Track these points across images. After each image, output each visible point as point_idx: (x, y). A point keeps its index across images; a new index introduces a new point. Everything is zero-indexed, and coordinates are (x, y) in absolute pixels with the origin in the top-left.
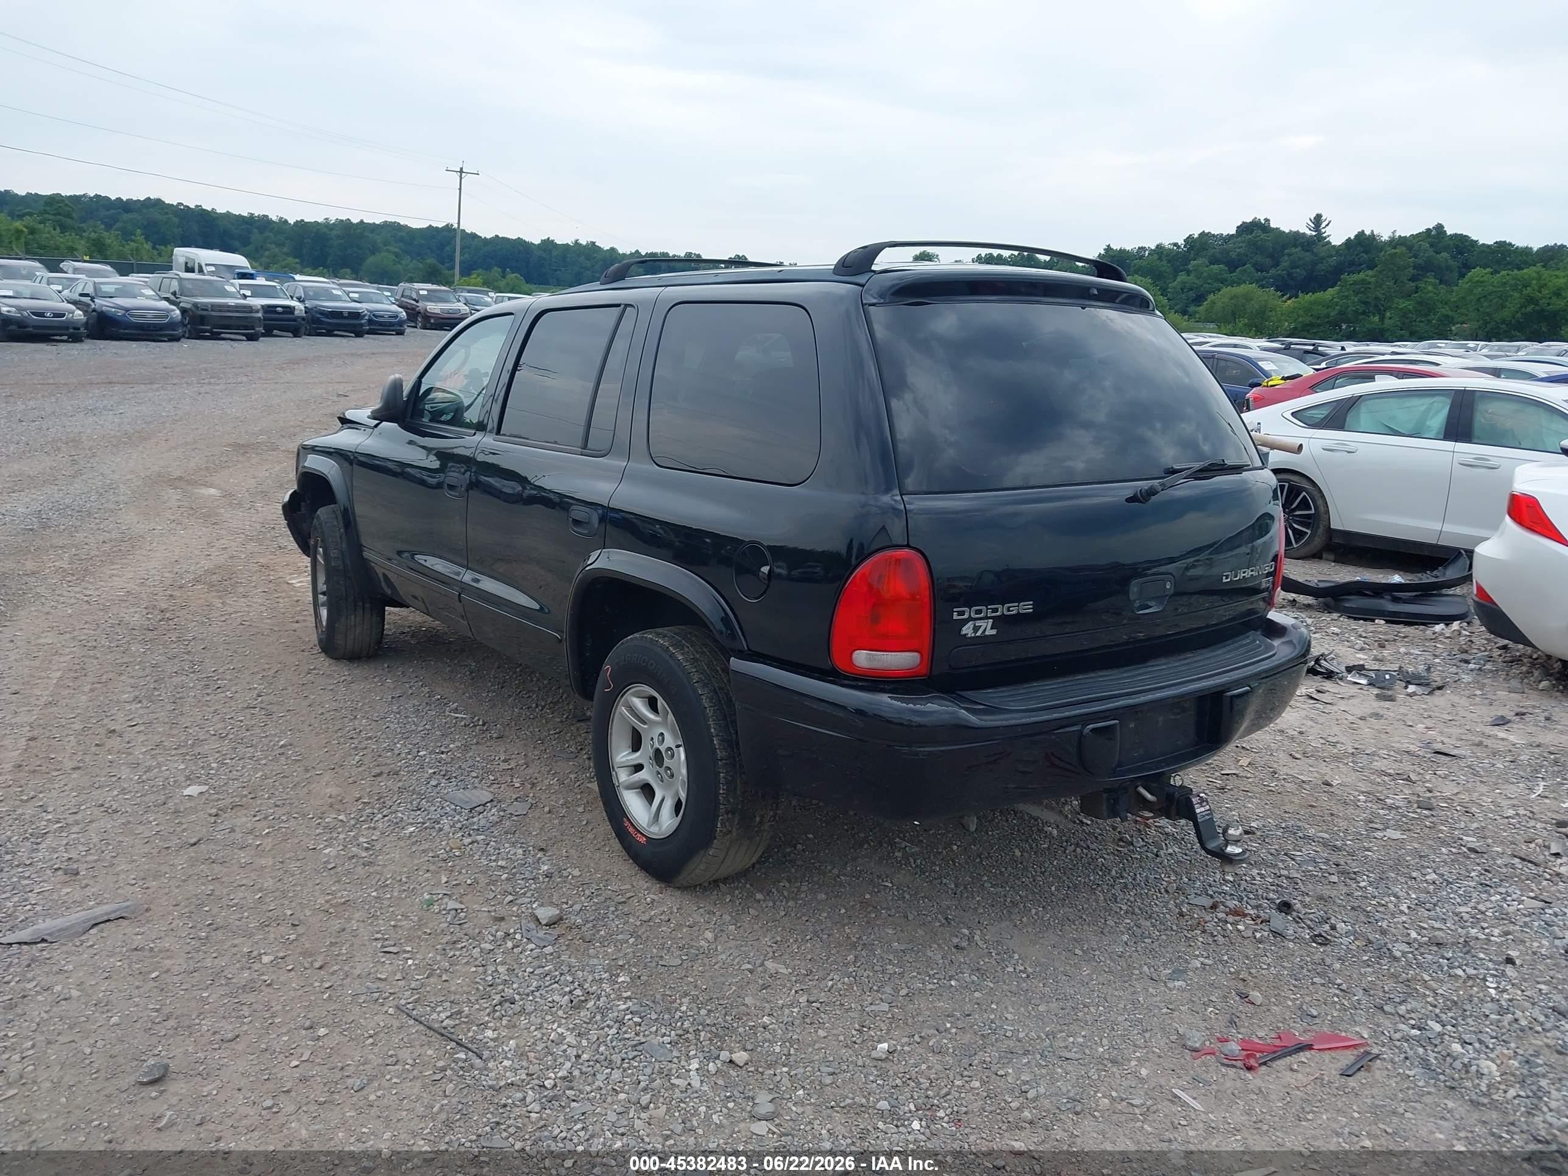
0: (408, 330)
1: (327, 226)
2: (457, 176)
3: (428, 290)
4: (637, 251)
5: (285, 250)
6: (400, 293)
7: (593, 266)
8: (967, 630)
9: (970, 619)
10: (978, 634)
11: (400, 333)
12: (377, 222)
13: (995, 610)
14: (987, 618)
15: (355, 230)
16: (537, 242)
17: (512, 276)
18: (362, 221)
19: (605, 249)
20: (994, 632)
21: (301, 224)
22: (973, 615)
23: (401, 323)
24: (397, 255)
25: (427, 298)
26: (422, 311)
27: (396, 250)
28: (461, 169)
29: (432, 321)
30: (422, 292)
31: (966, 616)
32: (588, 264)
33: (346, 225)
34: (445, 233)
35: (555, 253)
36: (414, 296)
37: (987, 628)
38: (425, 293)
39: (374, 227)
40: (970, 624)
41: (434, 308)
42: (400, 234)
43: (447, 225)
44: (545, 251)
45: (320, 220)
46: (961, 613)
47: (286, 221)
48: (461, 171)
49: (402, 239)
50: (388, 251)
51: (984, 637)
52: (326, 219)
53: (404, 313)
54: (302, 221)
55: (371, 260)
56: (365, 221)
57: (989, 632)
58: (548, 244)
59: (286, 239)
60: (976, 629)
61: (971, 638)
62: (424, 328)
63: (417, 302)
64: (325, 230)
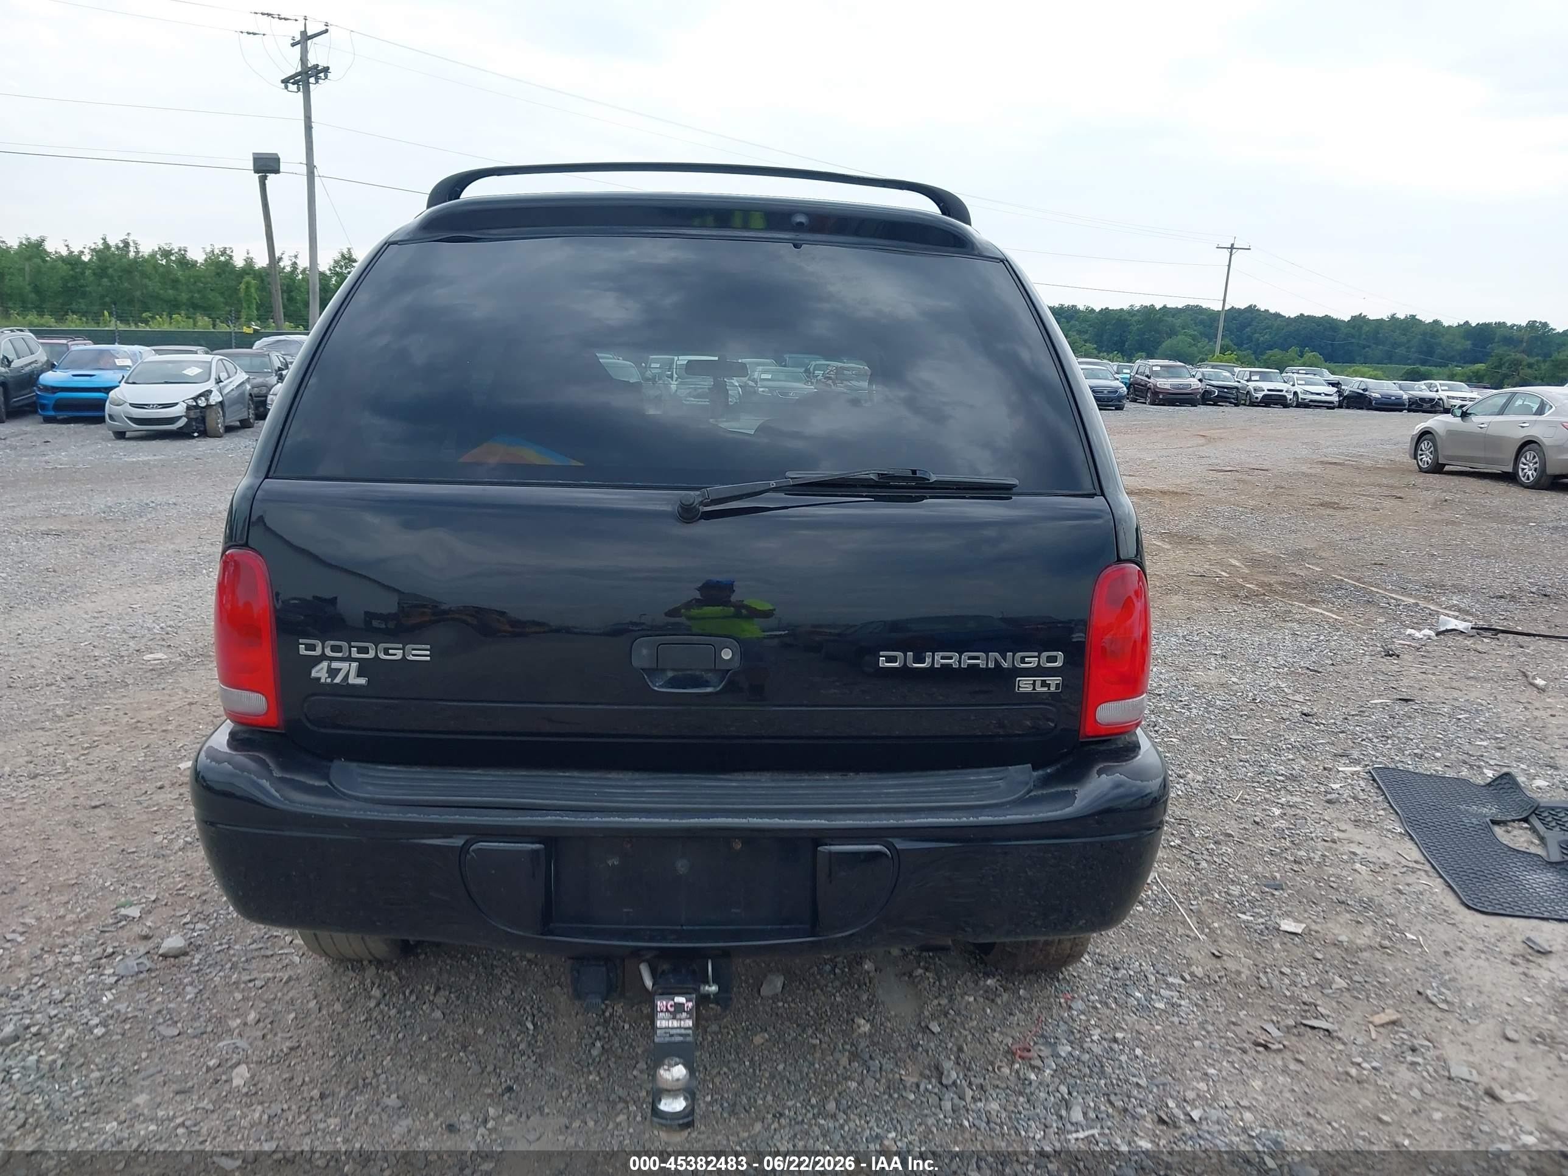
0: (1128, 405)
1: (1131, 312)
2: (1227, 253)
3: (1161, 366)
4: (1467, 322)
5: (1086, 337)
6: (1135, 371)
7: (1409, 341)
8: (320, 672)
9: (323, 657)
10: (338, 680)
11: (1119, 408)
12: (1180, 306)
13: (365, 650)
14: (349, 659)
15: (1155, 315)
16: (1347, 318)
17: (1309, 355)
18: (1165, 307)
19: (1427, 322)
20: (362, 681)
21: (1105, 312)
22: (328, 652)
23: (1120, 398)
24: (1194, 338)
25: (1157, 374)
26: (1152, 387)
27: (1193, 333)
28: (1232, 245)
29: (1161, 397)
30: (1155, 369)
31: (318, 652)
32: (1404, 339)
33: (1148, 312)
34: (1249, 314)
35: (1366, 329)
36: (1147, 372)
37: (349, 673)
38: (1158, 368)
39: (1176, 312)
40: (325, 664)
41: (1164, 383)
42: (1201, 317)
43: (1250, 306)
44: (1354, 328)
45: (1126, 307)
46: (313, 648)
47: (1093, 310)
48: (1232, 247)
49: (1202, 322)
50: (1185, 334)
51: (345, 686)
52: (1132, 306)
53: (1125, 389)
54: (1107, 308)
55: (1167, 343)
56: (1168, 306)
57: (353, 680)
58: (1359, 321)
59: (1090, 326)
60: (333, 673)
61: (325, 684)
62: (1153, 403)
63: (1149, 377)
64: (1127, 316)
